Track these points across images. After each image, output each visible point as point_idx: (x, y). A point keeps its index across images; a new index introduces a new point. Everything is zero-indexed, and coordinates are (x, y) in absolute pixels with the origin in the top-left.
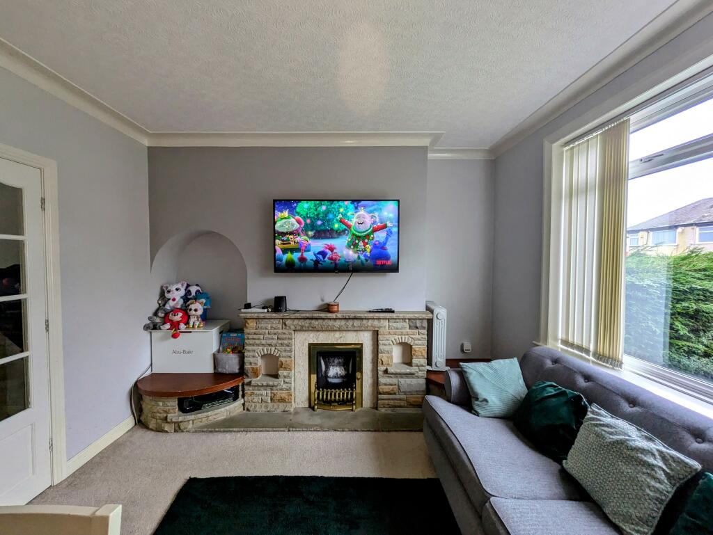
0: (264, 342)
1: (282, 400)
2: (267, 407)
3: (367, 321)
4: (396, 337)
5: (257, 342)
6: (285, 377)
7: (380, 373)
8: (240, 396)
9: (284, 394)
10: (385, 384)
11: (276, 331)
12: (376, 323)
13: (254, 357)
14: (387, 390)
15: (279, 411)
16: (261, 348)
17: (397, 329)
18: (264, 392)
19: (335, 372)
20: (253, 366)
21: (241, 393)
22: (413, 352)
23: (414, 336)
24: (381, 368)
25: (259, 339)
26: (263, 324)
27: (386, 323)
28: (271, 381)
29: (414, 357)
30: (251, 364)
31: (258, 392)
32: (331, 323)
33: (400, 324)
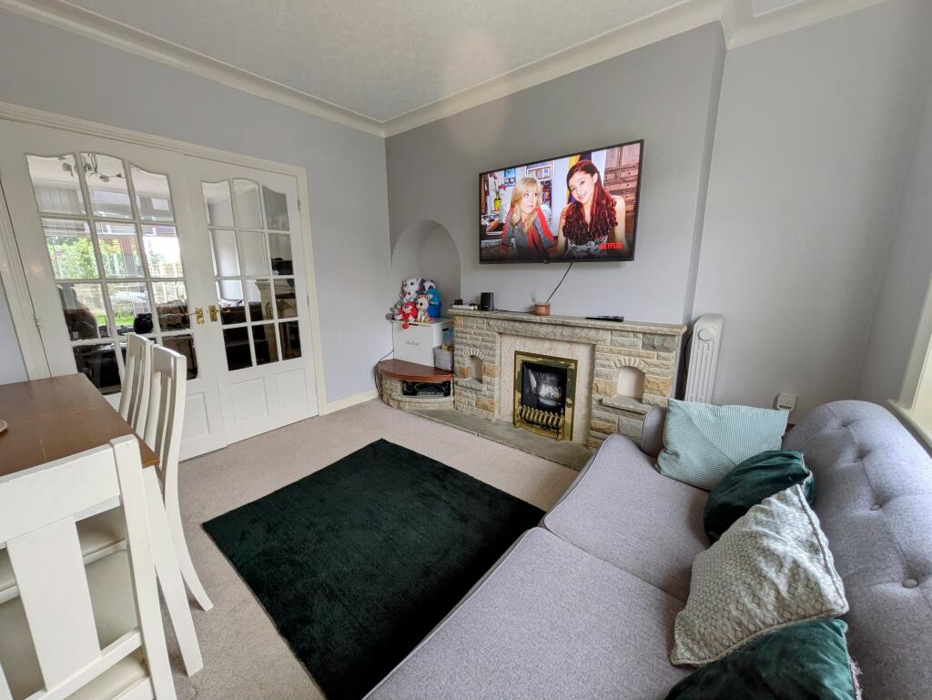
0: (470, 342)
1: (485, 407)
2: (472, 410)
3: (581, 329)
4: (622, 358)
5: (465, 341)
6: (488, 383)
7: (594, 403)
8: (451, 393)
9: (485, 401)
10: (600, 419)
11: (480, 331)
12: (592, 334)
13: (462, 356)
14: (601, 427)
15: (482, 417)
16: (468, 348)
17: (624, 346)
18: (470, 395)
19: (548, 391)
20: (462, 366)
21: (452, 391)
22: (646, 383)
23: (648, 360)
24: (596, 396)
25: (466, 338)
26: (470, 322)
27: (607, 336)
28: (476, 385)
29: (646, 390)
30: (459, 363)
31: (464, 393)
32: (536, 328)
33: (629, 339)
